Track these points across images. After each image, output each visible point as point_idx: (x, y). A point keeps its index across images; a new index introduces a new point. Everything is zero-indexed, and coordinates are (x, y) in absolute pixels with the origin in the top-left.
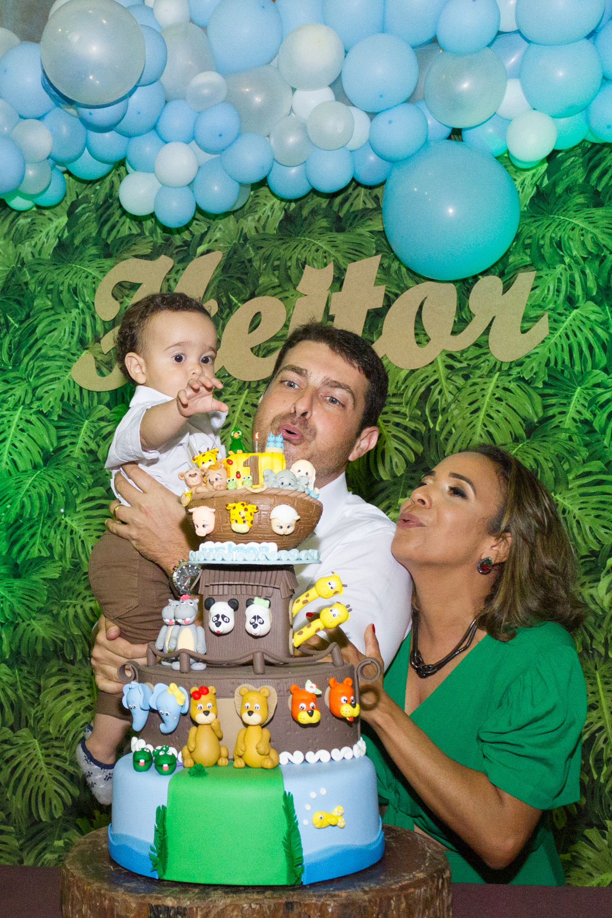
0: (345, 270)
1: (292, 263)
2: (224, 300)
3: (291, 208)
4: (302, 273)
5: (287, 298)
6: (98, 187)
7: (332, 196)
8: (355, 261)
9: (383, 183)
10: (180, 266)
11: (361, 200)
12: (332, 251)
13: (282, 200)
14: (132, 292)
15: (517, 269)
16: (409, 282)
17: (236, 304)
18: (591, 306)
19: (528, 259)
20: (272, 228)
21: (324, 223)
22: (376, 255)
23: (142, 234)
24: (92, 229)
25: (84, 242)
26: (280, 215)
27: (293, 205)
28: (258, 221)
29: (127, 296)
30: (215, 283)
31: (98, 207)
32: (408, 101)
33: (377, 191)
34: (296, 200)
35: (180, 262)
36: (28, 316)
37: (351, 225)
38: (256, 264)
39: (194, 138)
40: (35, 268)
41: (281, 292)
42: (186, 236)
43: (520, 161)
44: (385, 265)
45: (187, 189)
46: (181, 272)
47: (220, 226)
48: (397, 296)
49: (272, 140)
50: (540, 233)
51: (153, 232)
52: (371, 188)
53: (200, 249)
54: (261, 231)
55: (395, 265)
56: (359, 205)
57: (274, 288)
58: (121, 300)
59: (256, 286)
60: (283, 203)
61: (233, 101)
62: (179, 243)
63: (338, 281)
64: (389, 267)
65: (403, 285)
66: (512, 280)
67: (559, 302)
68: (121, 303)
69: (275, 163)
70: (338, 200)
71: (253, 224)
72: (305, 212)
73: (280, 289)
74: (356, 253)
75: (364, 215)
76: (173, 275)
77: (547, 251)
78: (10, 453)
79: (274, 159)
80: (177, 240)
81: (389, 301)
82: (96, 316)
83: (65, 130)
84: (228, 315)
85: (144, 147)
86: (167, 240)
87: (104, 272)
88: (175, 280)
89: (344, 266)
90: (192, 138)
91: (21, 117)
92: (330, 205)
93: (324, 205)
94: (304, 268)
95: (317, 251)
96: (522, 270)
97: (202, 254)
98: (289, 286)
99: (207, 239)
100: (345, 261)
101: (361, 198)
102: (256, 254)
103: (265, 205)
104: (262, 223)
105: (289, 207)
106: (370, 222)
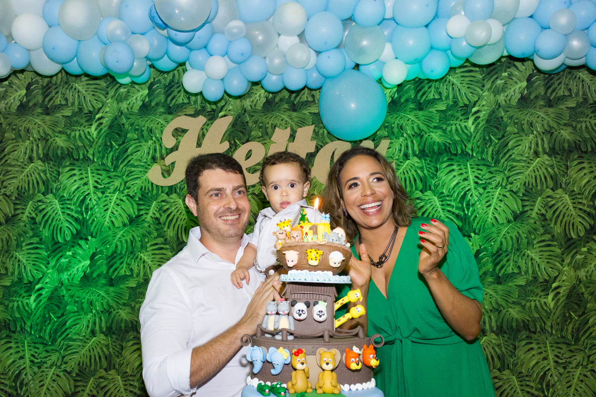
0: (296, 131)
1: (269, 126)
2: (232, 142)
3: (270, 97)
4: (274, 131)
5: (266, 143)
6: (166, 76)
7: (292, 92)
8: (301, 127)
9: (320, 88)
10: (209, 122)
11: (305, 96)
12: (290, 121)
13: (266, 91)
14: (182, 134)
15: (381, 138)
16: (328, 140)
17: (239, 145)
18: (416, 159)
19: (386, 134)
20: (260, 106)
21: (286, 106)
22: (312, 125)
23: (189, 103)
24: (162, 98)
25: (157, 104)
26: (264, 100)
27: (271, 95)
28: (252, 102)
29: (180, 136)
30: (229, 132)
31: (166, 87)
32: (338, 47)
33: (314, 92)
34: (272, 93)
35: (209, 120)
36: (124, 143)
37: (300, 108)
38: (250, 124)
39: (227, 54)
40: (129, 116)
41: (263, 140)
42: (214, 107)
43: (387, 83)
44: (316, 131)
45: (221, 81)
46: (210, 125)
47: (232, 103)
48: (322, 147)
49: (267, 60)
50: (393, 121)
51: (195, 102)
52: (311, 90)
53: (221, 114)
54: (253, 108)
55: (321, 131)
56: (304, 98)
57: (259, 137)
58: (177, 138)
59: (250, 136)
60: (266, 93)
61: (249, 37)
62: (209, 110)
63: (292, 137)
64: (318, 132)
65: (324, 142)
66: (378, 144)
67: (400, 156)
68: (177, 139)
69: (268, 73)
70: (294, 95)
71: (249, 103)
72: (277, 100)
73: (262, 139)
74: (302, 123)
75: (306, 104)
76: (206, 127)
77: (396, 130)
78: (110, 217)
79: (268, 71)
80: (209, 108)
81: (318, 149)
82: (162, 145)
83: (156, 43)
84: (234, 150)
85: (199, 56)
86: (203, 107)
87: (168, 122)
88: (207, 129)
89: (296, 129)
90: (226, 54)
91: (133, 33)
92: (290, 97)
93: (287, 97)
94: (275, 129)
95: (282, 120)
96: (383, 138)
97: (222, 117)
98: (266, 137)
99: (224, 109)
100: (296, 127)
101: (306, 95)
102: (251, 119)
103: (256, 94)
104: (254, 103)
105: (268, 96)
106: (309, 108)
